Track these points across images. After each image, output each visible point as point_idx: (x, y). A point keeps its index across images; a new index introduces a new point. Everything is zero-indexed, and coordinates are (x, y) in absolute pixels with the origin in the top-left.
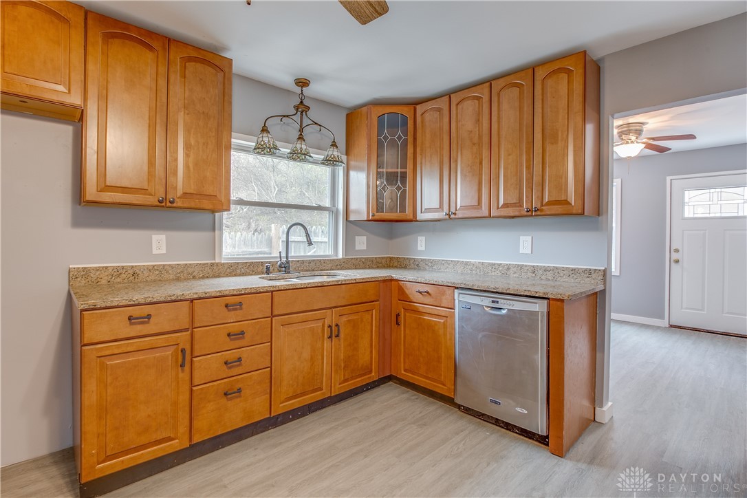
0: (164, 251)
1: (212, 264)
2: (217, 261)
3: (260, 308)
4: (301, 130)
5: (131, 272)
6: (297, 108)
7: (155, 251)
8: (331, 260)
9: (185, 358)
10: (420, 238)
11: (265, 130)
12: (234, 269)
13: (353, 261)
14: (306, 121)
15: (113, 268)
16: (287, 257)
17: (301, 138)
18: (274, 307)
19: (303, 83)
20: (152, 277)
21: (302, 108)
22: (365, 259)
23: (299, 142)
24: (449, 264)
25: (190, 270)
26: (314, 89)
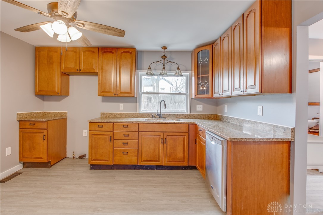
0: (122, 109)
1: (136, 114)
2: (137, 113)
3: (135, 128)
4: (164, 65)
5: (114, 114)
6: (162, 57)
7: (120, 109)
8: (182, 114)
9: (111, 139)
10: (225, 106)
11: (150, 68)
12: (142, 116)
13: (194, 115)
14: (166, 62)
15: (110, 113)
16: (160, 112)
17: (164, 68)
18: (139, 129)
19: (164, 48)
20: (119, 116)
21: (164, 57)
22: (201, 115)
23: (164, 70)
24: (232, 119)
25: (129, 115)
26: (170, 48)
